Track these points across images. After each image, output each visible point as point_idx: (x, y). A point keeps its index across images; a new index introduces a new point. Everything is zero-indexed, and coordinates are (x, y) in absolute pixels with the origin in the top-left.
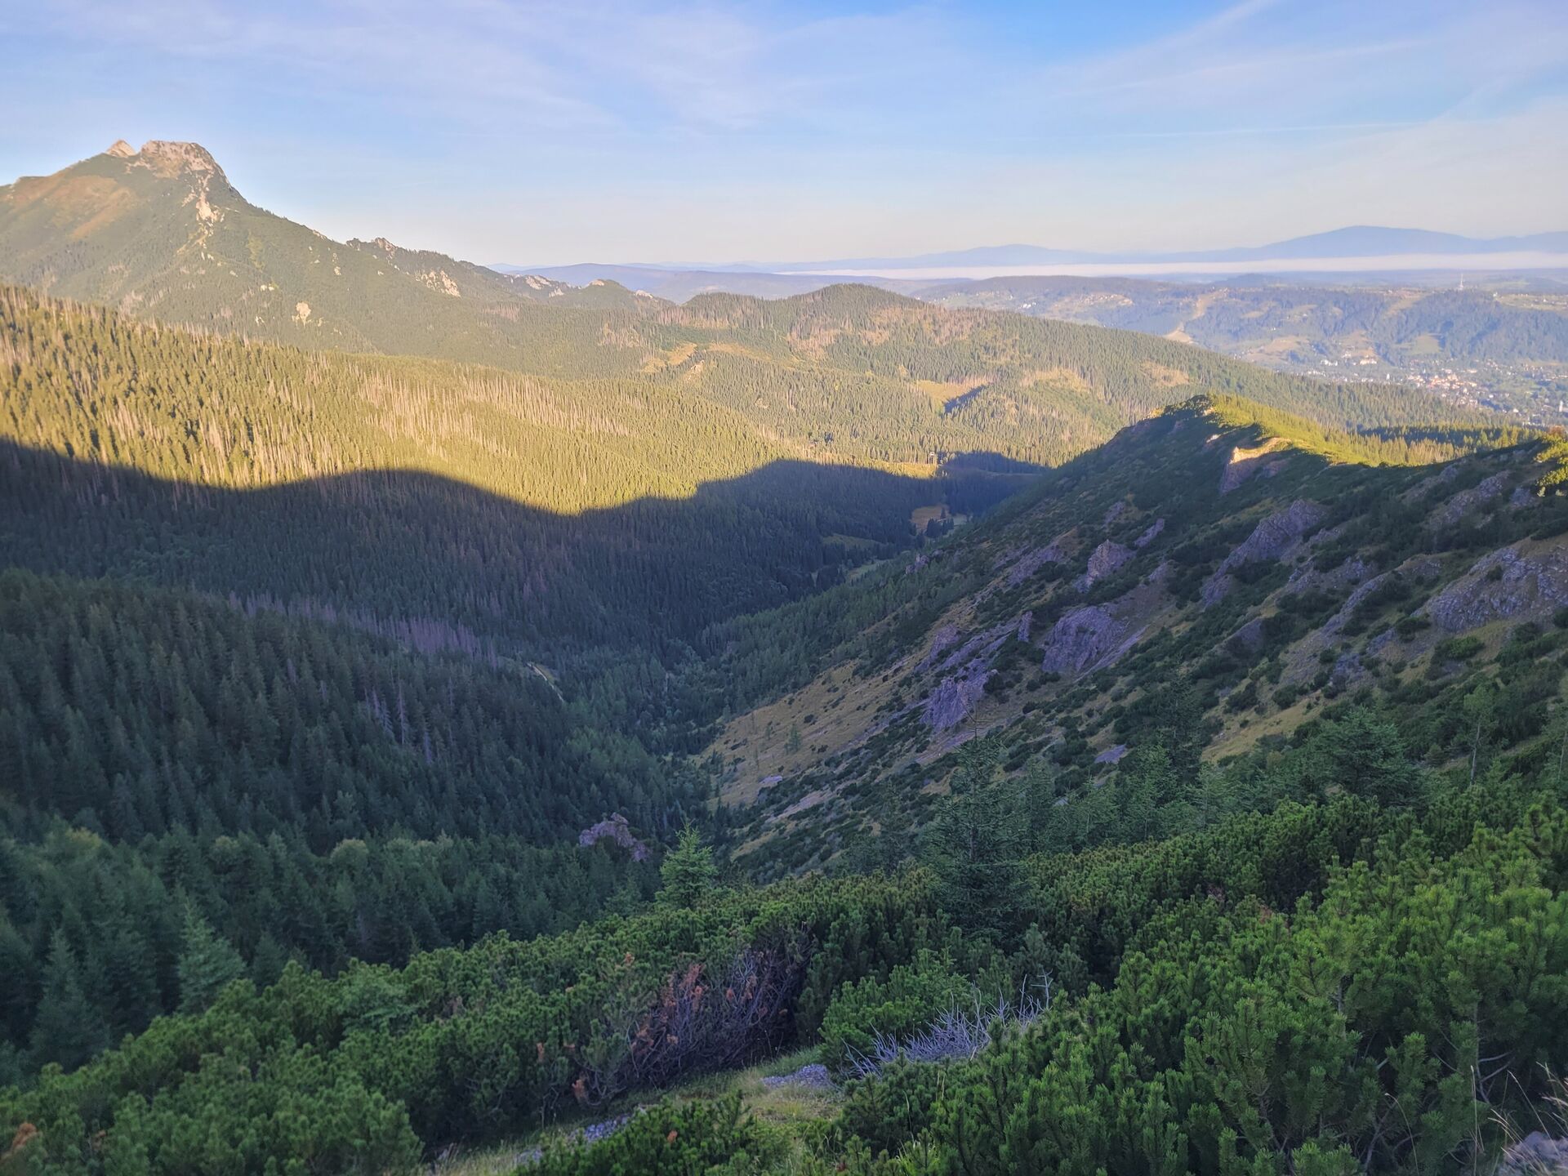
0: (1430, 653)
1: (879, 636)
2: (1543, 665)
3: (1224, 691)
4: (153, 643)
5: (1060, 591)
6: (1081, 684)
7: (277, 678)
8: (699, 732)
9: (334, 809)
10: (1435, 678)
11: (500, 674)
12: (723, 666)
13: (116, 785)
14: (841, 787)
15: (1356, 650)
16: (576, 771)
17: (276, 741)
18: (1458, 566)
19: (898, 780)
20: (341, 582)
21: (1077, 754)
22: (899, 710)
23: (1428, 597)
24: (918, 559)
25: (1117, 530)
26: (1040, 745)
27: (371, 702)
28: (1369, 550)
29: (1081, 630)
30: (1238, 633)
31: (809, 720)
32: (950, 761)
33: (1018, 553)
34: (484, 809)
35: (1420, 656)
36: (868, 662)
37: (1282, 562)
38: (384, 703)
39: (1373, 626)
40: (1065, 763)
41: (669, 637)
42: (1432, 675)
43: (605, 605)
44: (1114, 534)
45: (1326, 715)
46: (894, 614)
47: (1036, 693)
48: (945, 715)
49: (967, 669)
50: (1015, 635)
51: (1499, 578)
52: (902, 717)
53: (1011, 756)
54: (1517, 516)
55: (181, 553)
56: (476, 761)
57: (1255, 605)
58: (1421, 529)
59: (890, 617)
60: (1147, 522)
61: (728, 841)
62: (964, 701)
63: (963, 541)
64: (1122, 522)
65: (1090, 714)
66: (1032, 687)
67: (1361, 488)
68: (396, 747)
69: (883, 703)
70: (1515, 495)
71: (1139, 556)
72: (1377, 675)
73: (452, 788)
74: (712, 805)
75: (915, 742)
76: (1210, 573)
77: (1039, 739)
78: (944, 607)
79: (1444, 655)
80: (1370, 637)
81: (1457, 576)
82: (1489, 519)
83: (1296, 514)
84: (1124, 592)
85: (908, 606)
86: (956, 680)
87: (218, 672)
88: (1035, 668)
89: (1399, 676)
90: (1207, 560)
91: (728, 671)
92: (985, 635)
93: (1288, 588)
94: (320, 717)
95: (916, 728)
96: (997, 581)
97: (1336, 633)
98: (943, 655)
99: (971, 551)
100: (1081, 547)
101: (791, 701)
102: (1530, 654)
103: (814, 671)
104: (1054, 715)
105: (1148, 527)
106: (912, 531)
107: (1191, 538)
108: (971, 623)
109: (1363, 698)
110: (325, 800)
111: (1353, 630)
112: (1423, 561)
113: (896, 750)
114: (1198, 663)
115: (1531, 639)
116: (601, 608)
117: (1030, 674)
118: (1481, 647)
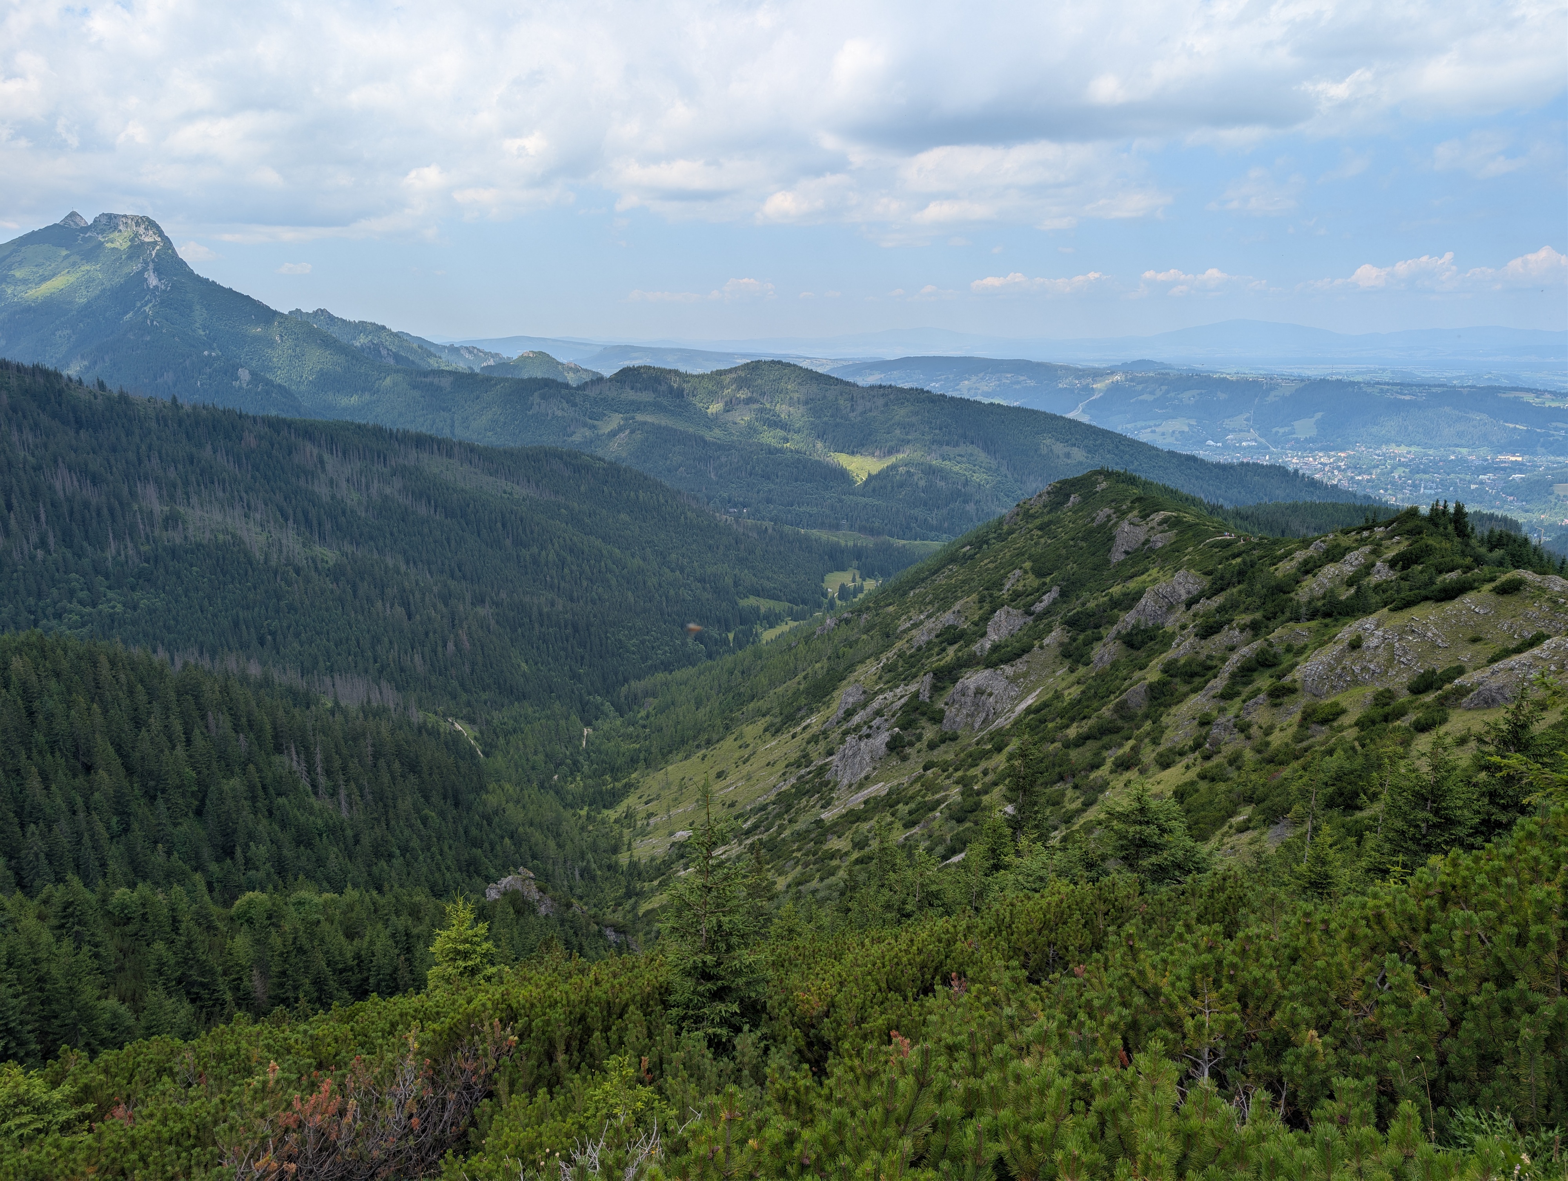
0: (1298, 717)
1: (790, 693)
2: (1395, 730)
3: (1110, 752)
4: (74, 694)
5: (960, 654)
6: (977, 744)
7: (197, 731)
8: (614, 788)
9: (247, 861)
10: (1302, 741)
11: (421, 728)
12: (641, 722)
13: (28, 835)
14: (749, 842)
15: (1231, 714)
16: (490, 824)
17: (193, 792)
18: (1324, 635)
19: (800, 836)
20: (269, 637)
21: (971, 812)
22: (807, 767)
23: (1297, 664)
24: (828, 621)
25: (1016, 596)
26: (938, 802)
27: (290, 755)
28: (1246, 618)
29: (979, 692)
30: (1124, 696)
31: (720, 775)
32: (853, 817)
33: (922, 617)
34: (397, 862)
35: (1289, 719)
36: (778, 720)
37: (1166, 629)
38: (302, 756)
39: (1246, 691)
40: (960, 821)
41: (589, 694)
42: (1298, 739)
43: (527, 662)
44: (1012, 601)
45: (1202, 777)
46: (804, 674)
47: (935, 752)
48: (849, 772)
49: (870, 727)
50: (916, 695)
51: (1359, 646)
52: (809, 773)
53: (910, 813)
54: (1377, 587)
55: (113, 607)
56: (391, 815)
57: (1141, 669)
58: (1291, 600)
59: (801, 676)
60: (1042, 590)
61: (637, 895)
62: (868, 759)
63: (871, 605)
64: (1020, 588)
65: (985, 773)
66: (932, 746)
67: (1239, 560)
68: (313, 799)
69: (792, 760)
70: (1375, 569)
71: (1035, 621)
72: (1248, 738)
73: (366, 840)
74: (623, 859)
75: (821, 799)
76: (1100, 639)
77: (937, 796)
78: (851, 668)
79: (1308, 718)
80: (1244, 701)
81: (1322, 644)
82: (1352, 591)
83: (1180, 583)
84: (1019, 656)
85: (818, 665)
86: (860, 738)
87: (138, 723)
88: (936, 727)
89: (1269, 739)
90: (1097, 626)
91: (644, 727)
92: (889, 695)
93: (1169, 655)
94: (237, 769)
95: (821, 784)
96: (901, 643)
97: (1214, 697)
98: (849, 714)
99: (877, 615)
100: (981, 612)
101: (704, 757)
102: (1386, 719)
103: (727, 728)
104: (951, 774)
105: (1044, 594)
106: (825, 594)
107: (1084, 604)
108: (877, 683)
109: (1235, 761)
110: (238, 850)
111: (1227, 695)
112: (1292, 630)
113: (802, 805)
114: (1086, 726)
115: (1388, 704)
116: (523, 665)
117: (930, 733)
118: (1343, 712)
